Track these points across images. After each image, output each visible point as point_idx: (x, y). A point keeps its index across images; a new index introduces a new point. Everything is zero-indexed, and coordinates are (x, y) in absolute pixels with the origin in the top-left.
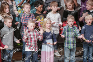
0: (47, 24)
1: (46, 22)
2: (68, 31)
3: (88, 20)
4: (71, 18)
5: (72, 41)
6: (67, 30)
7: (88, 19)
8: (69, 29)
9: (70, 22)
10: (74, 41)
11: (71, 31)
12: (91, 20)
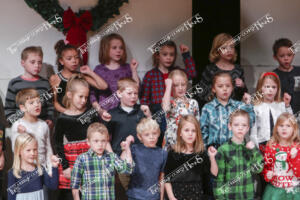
2: (92, 168)
3: (147, 135)
5: (104, 194)
6: (88, 165)
7: (146, 132)
8: (96, 162)
9: (97, 141)
10: (110, 195)
11: (101, 168)
12: (154, 133)
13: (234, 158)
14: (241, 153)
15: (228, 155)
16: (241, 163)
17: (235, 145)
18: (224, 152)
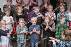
0: (3, 25)
1: (3, 24)
2: (20, 30)
4: (22, 20)
5: (23, 37)
7: (33, 21)
8: (21, 28)
9: (21, 23)
11: (22, 30)
13: (61, 28)
14: (63, 27)
15: (59, 27)
16: (63, 29)
17: (61, 25)
18: (58, 26)
